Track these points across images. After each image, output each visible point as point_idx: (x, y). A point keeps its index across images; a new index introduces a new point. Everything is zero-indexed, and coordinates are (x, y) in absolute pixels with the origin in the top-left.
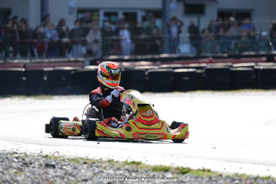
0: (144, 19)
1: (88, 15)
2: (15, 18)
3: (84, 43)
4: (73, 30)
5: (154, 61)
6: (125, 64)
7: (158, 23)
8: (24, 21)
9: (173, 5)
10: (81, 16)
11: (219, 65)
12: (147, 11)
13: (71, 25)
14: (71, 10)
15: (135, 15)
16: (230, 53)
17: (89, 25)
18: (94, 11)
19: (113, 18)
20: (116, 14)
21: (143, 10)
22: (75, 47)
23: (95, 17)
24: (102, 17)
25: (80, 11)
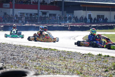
0: (34, 15)
1: (22, 14)
2: (7, 14)
3: (21, 20)
4: (19, 17)
5: (36, 24)
6: (30, 24)
7: (37, 16)
8: (9, 15)
9: (40, 13)
10: (21, 14)
11: (50, 25)
12: (35, 14)
13: (19, 16)
14: (19, 13)
15: (32, 14)
16: (52, 23)
17: (22, 16)
18: (23, 13)
19: (28, 15)
20: (28, 14)
21: (34, 13)
22: (19, 21)
23: (24, 15)
24: (25, 15)
25: (21, 13)
